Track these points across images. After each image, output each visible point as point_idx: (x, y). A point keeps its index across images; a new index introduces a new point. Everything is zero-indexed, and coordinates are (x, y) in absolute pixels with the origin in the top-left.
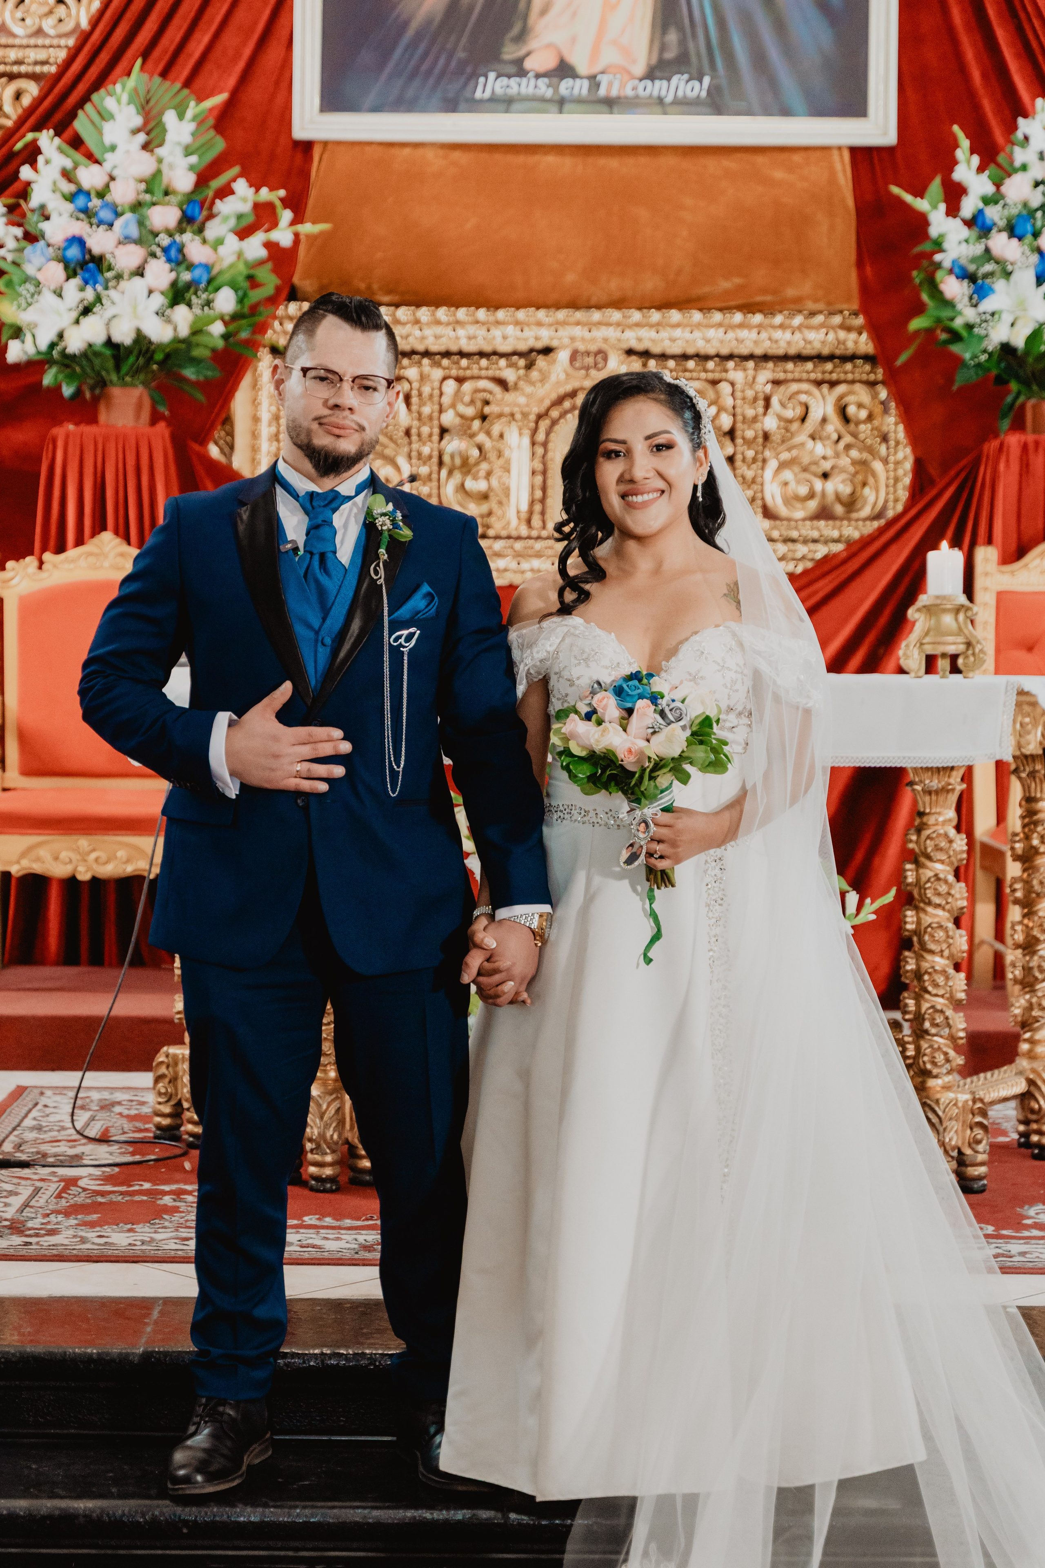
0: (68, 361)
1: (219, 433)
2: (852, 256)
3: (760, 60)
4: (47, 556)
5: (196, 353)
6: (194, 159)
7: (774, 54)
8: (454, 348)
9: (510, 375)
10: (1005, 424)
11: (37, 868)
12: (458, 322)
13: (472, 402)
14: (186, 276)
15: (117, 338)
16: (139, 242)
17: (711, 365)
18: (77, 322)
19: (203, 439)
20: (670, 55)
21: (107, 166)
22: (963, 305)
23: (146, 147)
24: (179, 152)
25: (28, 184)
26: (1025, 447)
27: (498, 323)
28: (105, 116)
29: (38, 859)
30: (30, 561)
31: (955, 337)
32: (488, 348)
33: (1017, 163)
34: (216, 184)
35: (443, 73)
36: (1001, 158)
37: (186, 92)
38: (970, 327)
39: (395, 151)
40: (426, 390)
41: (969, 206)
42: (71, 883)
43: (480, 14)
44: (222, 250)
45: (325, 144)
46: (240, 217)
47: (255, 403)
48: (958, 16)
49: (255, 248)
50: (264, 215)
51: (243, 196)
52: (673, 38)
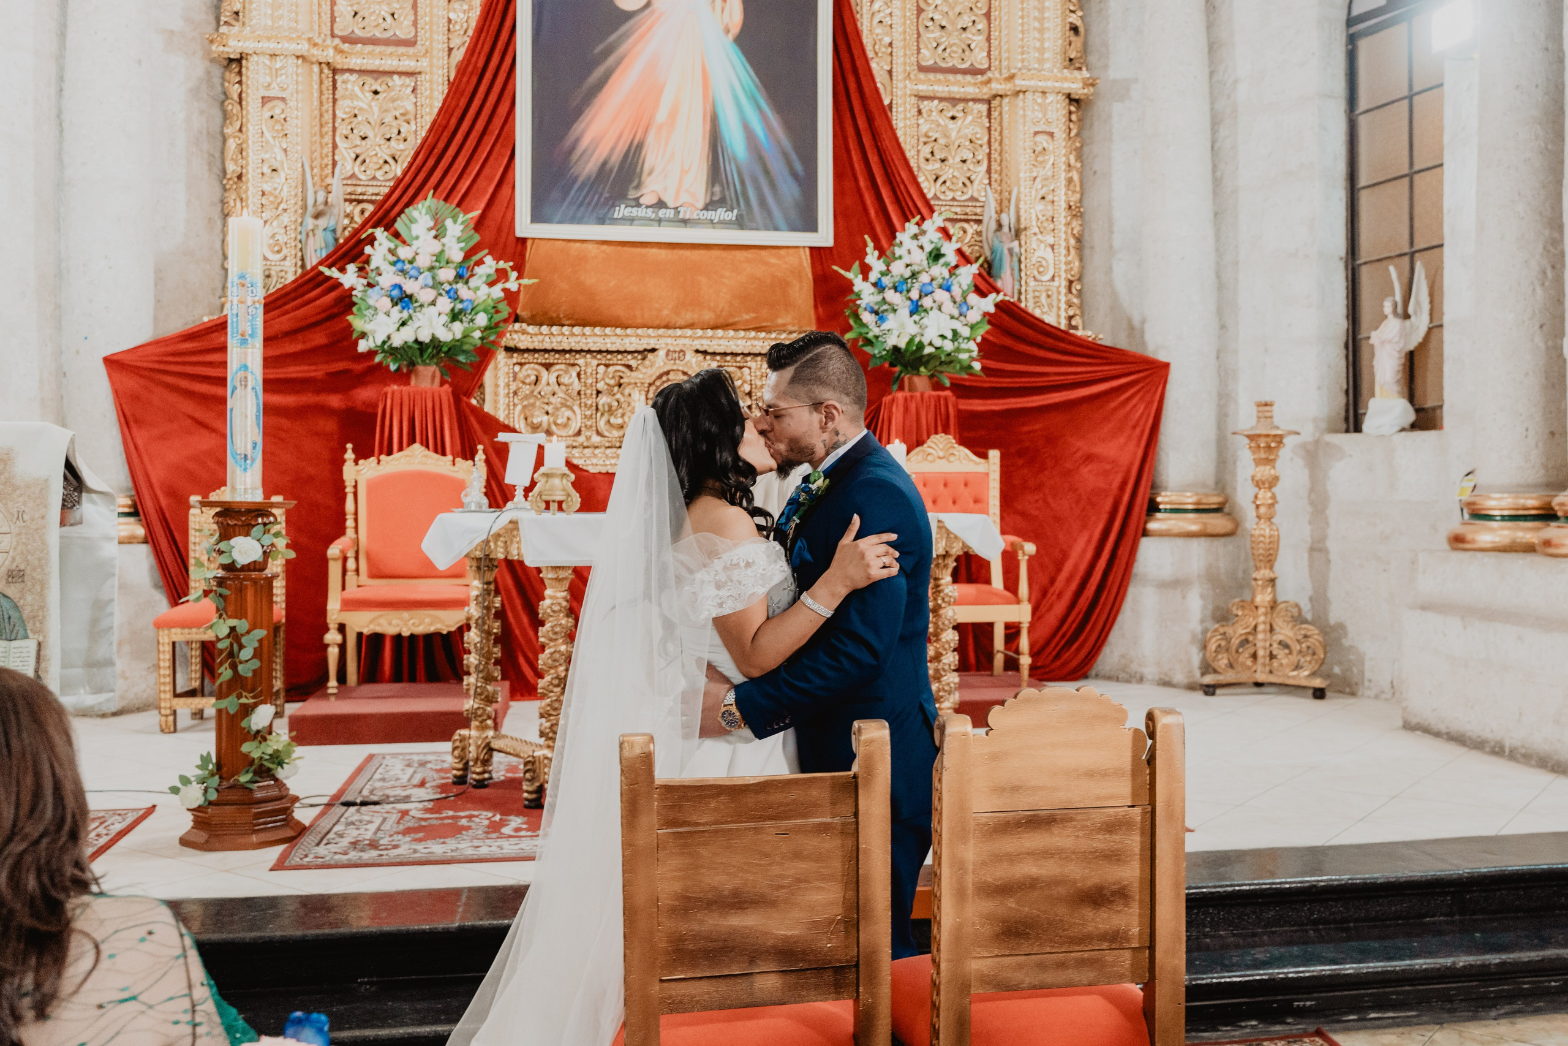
0: (393, 352)
1: (477, 394)
2: (811, 302)
3: (763, 202)
4: (383, 457)
5: (466, 347)
6: (462, 245)
7: (770, 200)
8: (604, 349)
9: (633, 363)
10: (895, 387)
11: (379, 630)
12: (606, 335)
13: (613, 377)
14: (459, 306)
15: (421, 339)
16: (432, 287)
17: (739, 358)
18: (398, 330)
19: (469, 395)
20: (716, 198)
21: (414, 247)
22: (872, 326)
23: (436, 237)
24: (454, 240)
25: (369, 256)
26: (906, 399)
27: (627, 335)
28: (412, 221)
29: (379, 625)
30: (373, 460)
31: (869, 342)
32: (622, 349)
33: (897, 255)
34: (476, 258)
35: (597, 204)
36: (888, 253)
37: (458, 209)
38: (877, 337)
39: (572, 244)
40: (589, 371)
41: (873, 276)
42: (398, 638)
43: (616, 175)
44: (478, 293)
45: (534, 239)
46: (489, 276)
47: (496, 377)
48: (862, 183)
49: (497, 292)
50: (502, 275)
51: (490, 265)
52: (717, 189)
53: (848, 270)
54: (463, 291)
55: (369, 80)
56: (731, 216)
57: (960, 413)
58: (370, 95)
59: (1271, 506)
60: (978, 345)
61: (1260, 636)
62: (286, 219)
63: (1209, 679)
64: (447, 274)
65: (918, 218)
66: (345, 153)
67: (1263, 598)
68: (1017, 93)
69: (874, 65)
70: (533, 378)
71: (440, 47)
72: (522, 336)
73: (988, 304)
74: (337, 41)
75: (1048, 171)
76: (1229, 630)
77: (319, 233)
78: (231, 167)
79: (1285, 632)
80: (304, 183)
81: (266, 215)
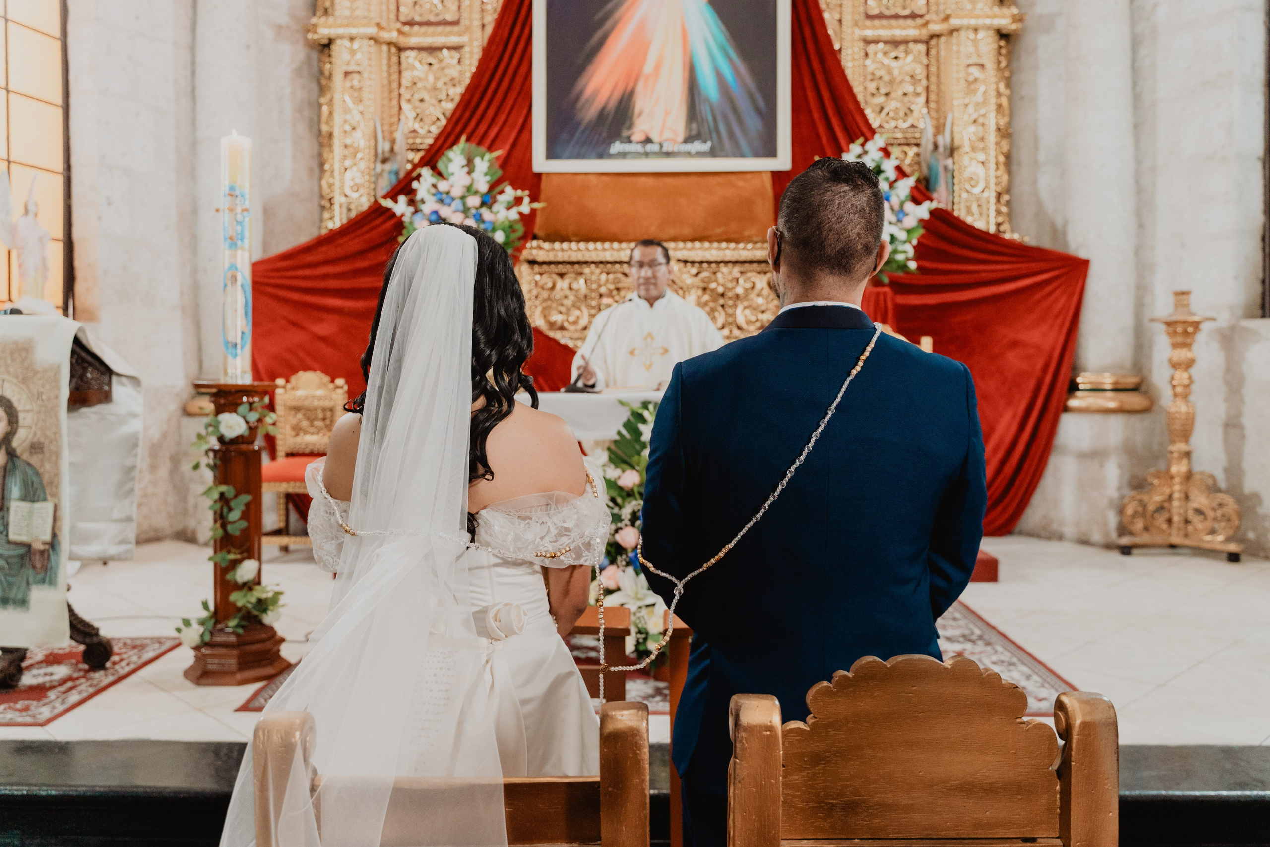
3: (732, 135)
6: (488, 179)
7: (738, 132)
8: (604, 260)
12: (605, 249)
13: (613, 283)
16: (462, 212)
17: (714, 265)
20: (693, 133)
21: (451, 181)
23: (469, 173)
24: (482, 175)
25: (416, 189)
28: (450, 160)
32: (618, 260)
34: (498, 189)
35: (596, 143)
37: (486, 151)
39: (577, 176)
40: (594, 278)
44: (499, 215)
45: (547, 173)
46: (508, 203)
48: (816, 115)
49: (513, 215)
50: (518, 201)
51: (509, 193)
52: (694, 126)
54: (486, 214)
55: (424, 54)
56: (706, 147)
57: (897, 306)
58: (426, 67)
59: (1187, 386)
60: (915, 247)
61: (1175, 503)
62: (363, 165)
63: (1125, 541)
64: (474, 201)
65: (861, 140)
66: (408, 113)
67: (1178, 469)
68: (951, 32)
69: (826, 16)
70: (550, 285)
71: (477, 23)
72: (538, 250)
73: (923, 211)
74: (399, 25)
75: (979, 98)
76: (1145, 498)
77: (386, 175)
78: (324, 128)
79: (1200, 500)
80: (376, 138)
81: (347, 163)
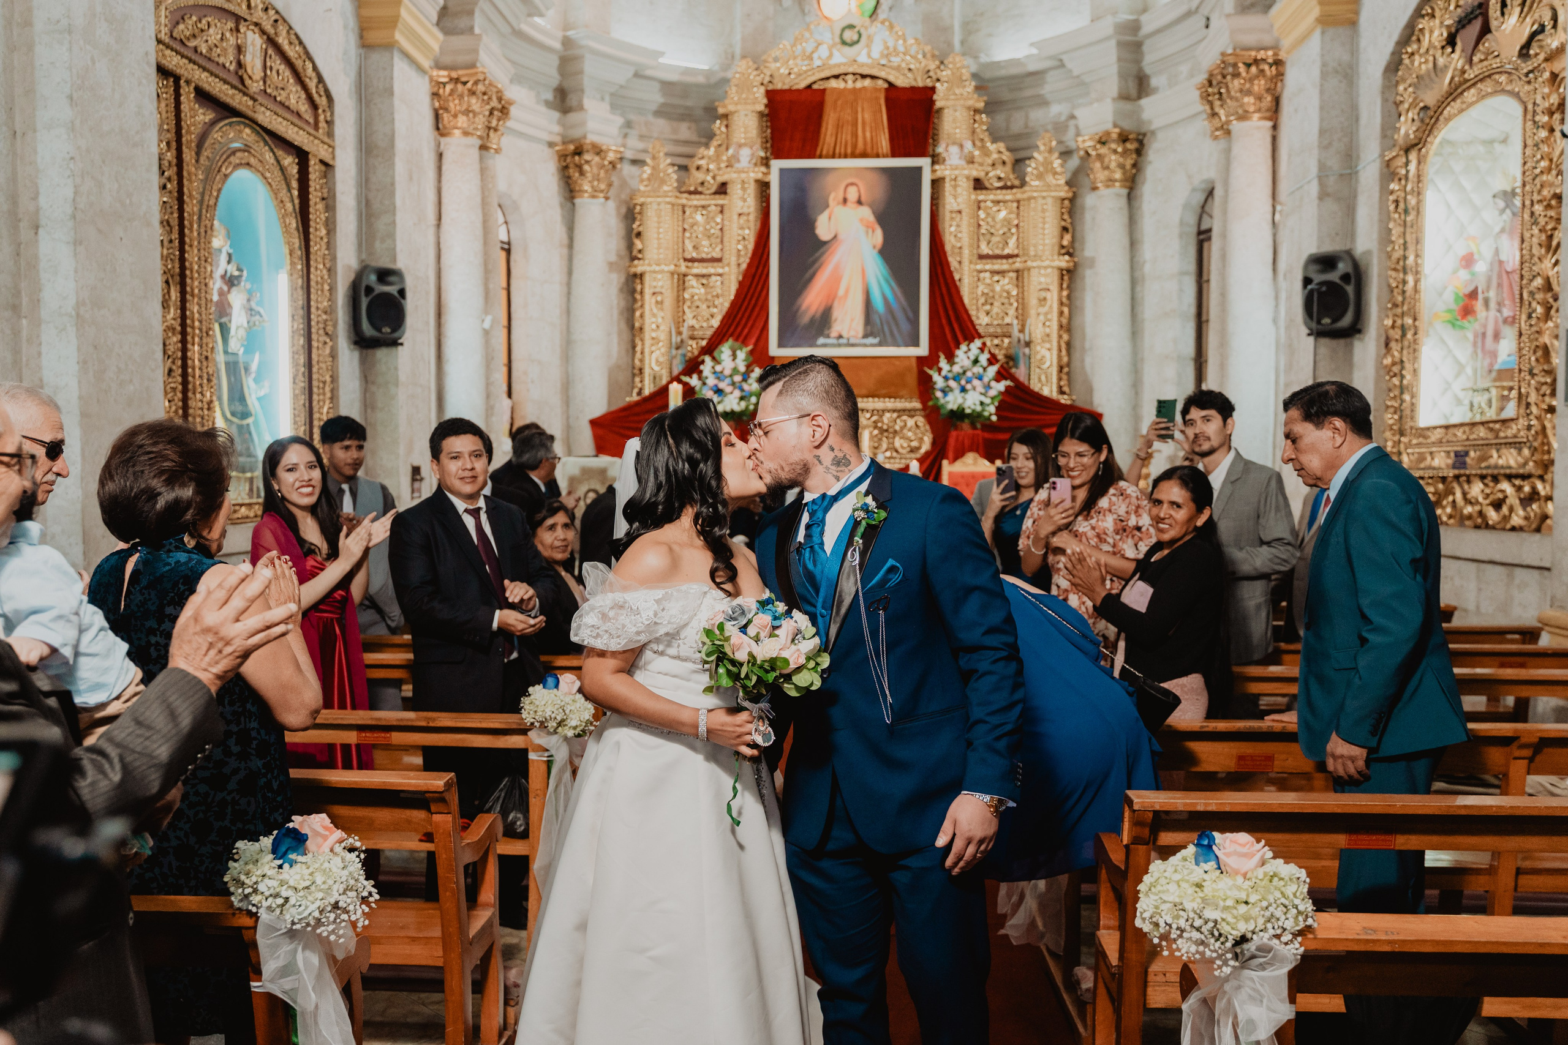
2: (915, 386)
3: (892, 333)
6: (745, 363)
7: (896, 331)
10: (951, 430)
14: (743, 394)
16: (731, 385)
20: (868, 332)
21: (723, 365)
22: (941, 398)
23: (732, 360)
24: (741, 361)
25: (702, 370)
26: (958, 434)
28: (722, 352)
31: (940, 407)
33: (956, 362)
34: (751, 369)
35: (809, 338)
36: (952, 360)
37: (743, 345)
38: (943, 404)
41: (943, 373)
43: (819, 322)
48: (944, 321)
52: (869, 328)
53: (931, 368)
54: (745, 386)
55: (700, 279)
58: (702, 287)
60: (996, 407)
62: (663, 350)
64: (738, 378)
65: (970, 341)
66: (689, 314)
68: (1030, 269)
69: (950, 259)
71: (735, 263)
73: (1002, 386)
74: (685, 262)
75: (1046, 309)
77: (680, 358)
78: (637, 325)
80: (670, 332)
81: (653, 348)
